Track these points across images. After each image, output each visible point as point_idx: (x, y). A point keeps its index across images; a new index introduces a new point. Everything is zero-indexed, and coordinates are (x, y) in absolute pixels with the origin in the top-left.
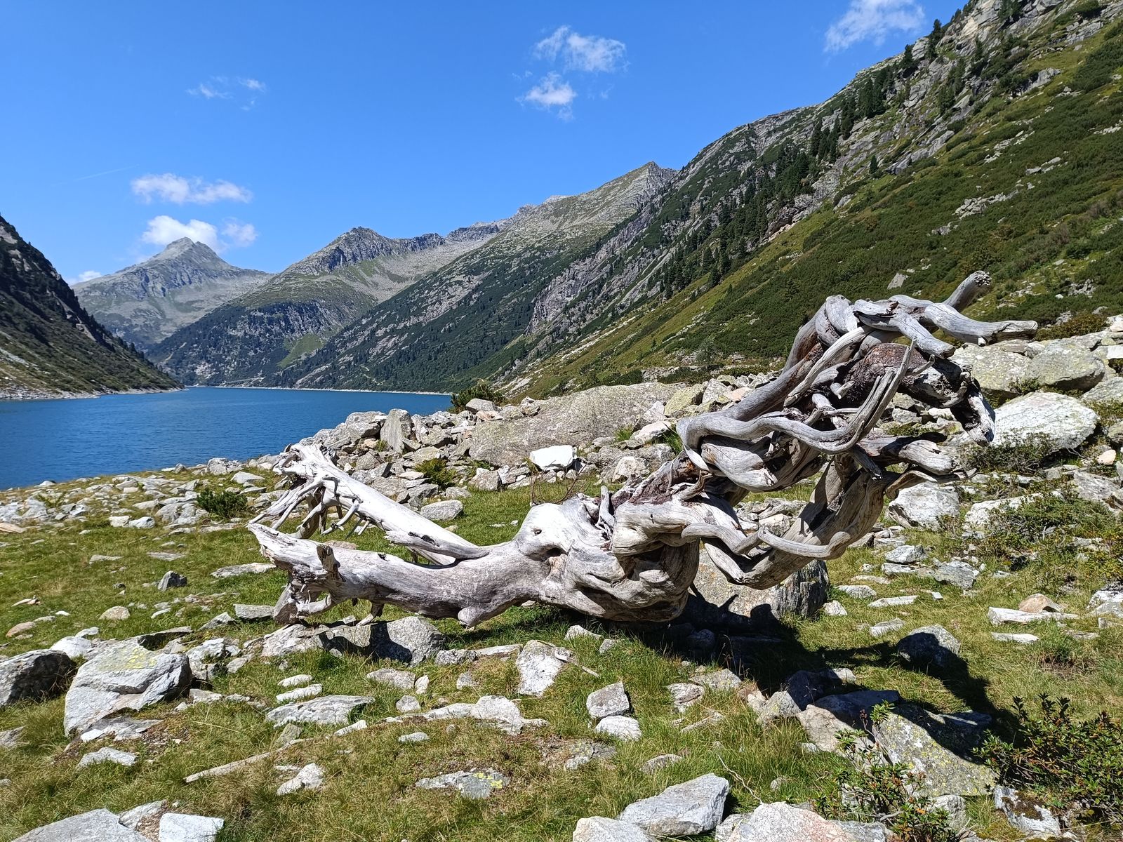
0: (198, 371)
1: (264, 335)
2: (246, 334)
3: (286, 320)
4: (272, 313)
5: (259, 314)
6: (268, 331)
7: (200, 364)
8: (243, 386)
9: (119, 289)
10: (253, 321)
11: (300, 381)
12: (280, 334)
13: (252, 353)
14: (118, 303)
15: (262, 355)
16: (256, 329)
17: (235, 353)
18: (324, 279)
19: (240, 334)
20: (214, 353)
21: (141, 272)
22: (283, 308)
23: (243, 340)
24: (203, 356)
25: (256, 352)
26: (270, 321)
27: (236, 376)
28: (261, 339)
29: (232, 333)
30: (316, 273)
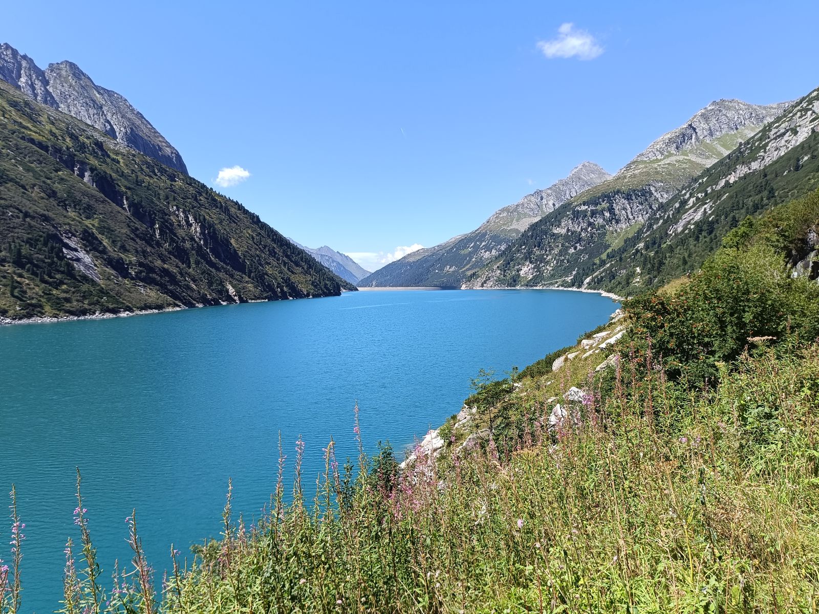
0: (522, 273)
1: (586, 230)
2: (568, 230)
3: (611, 210)
4: (596, 205)
5: (584, 208)
6: (590, 224)
7: (523, 265)
8: (554, 288)
10: (577, 215)
12: (603, 226)
13: (572, 251)
15: (581, 251)
16: (579, 224)
17: (556, 251)
19: (564, 231)
20: (538, 253)
21: (538, 193)
22: (609, 196)
23: (566, 238)
24: (528, 257)
25: (575, 248)
26: (593, 213)
27: (553, 276)
28: (583, 234)
29: (556, 231)
30: (659, 157)
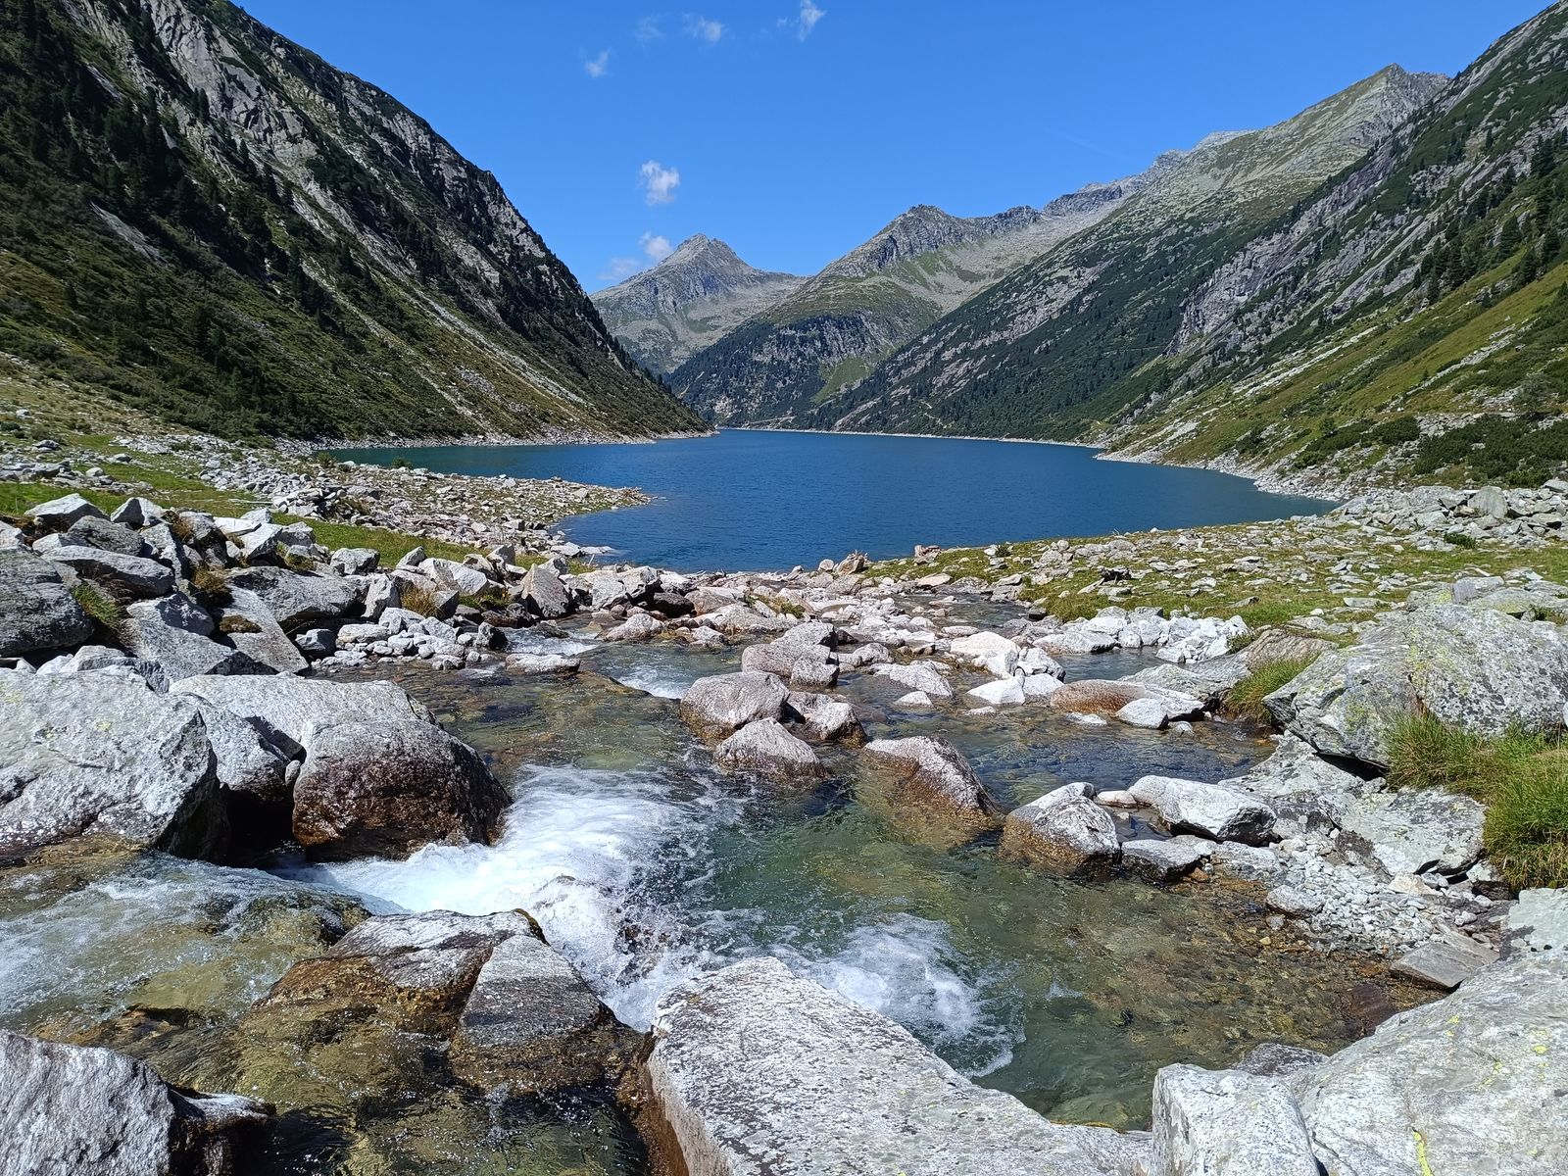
0: (717, 409)
1: (795, 360)
2: (773, 359)
3: (822, 339)
4: (805, 331)
5: (791, 332)
6: (800, 354)
7: (718, 399)
8: (769, 428)
9: (625, 305)
10: (783, 341)
11: (840, 422)
12: (815, 358)
13: (780, 385)
14: (624, 323)
15: (792, 387)
16: (786, 352)
17: (760, 384)
18: (870, 282)
19: (767, 360)
20: (736, 384)
21: (649, 281)
22: (818, 323)
23: (771, 367)
24: (723, 389)
25: (784, 382)
26: (803, 341)
27: (760, 415)
28: (792, 366)
29: (758, 358)
30: (861, 275)
